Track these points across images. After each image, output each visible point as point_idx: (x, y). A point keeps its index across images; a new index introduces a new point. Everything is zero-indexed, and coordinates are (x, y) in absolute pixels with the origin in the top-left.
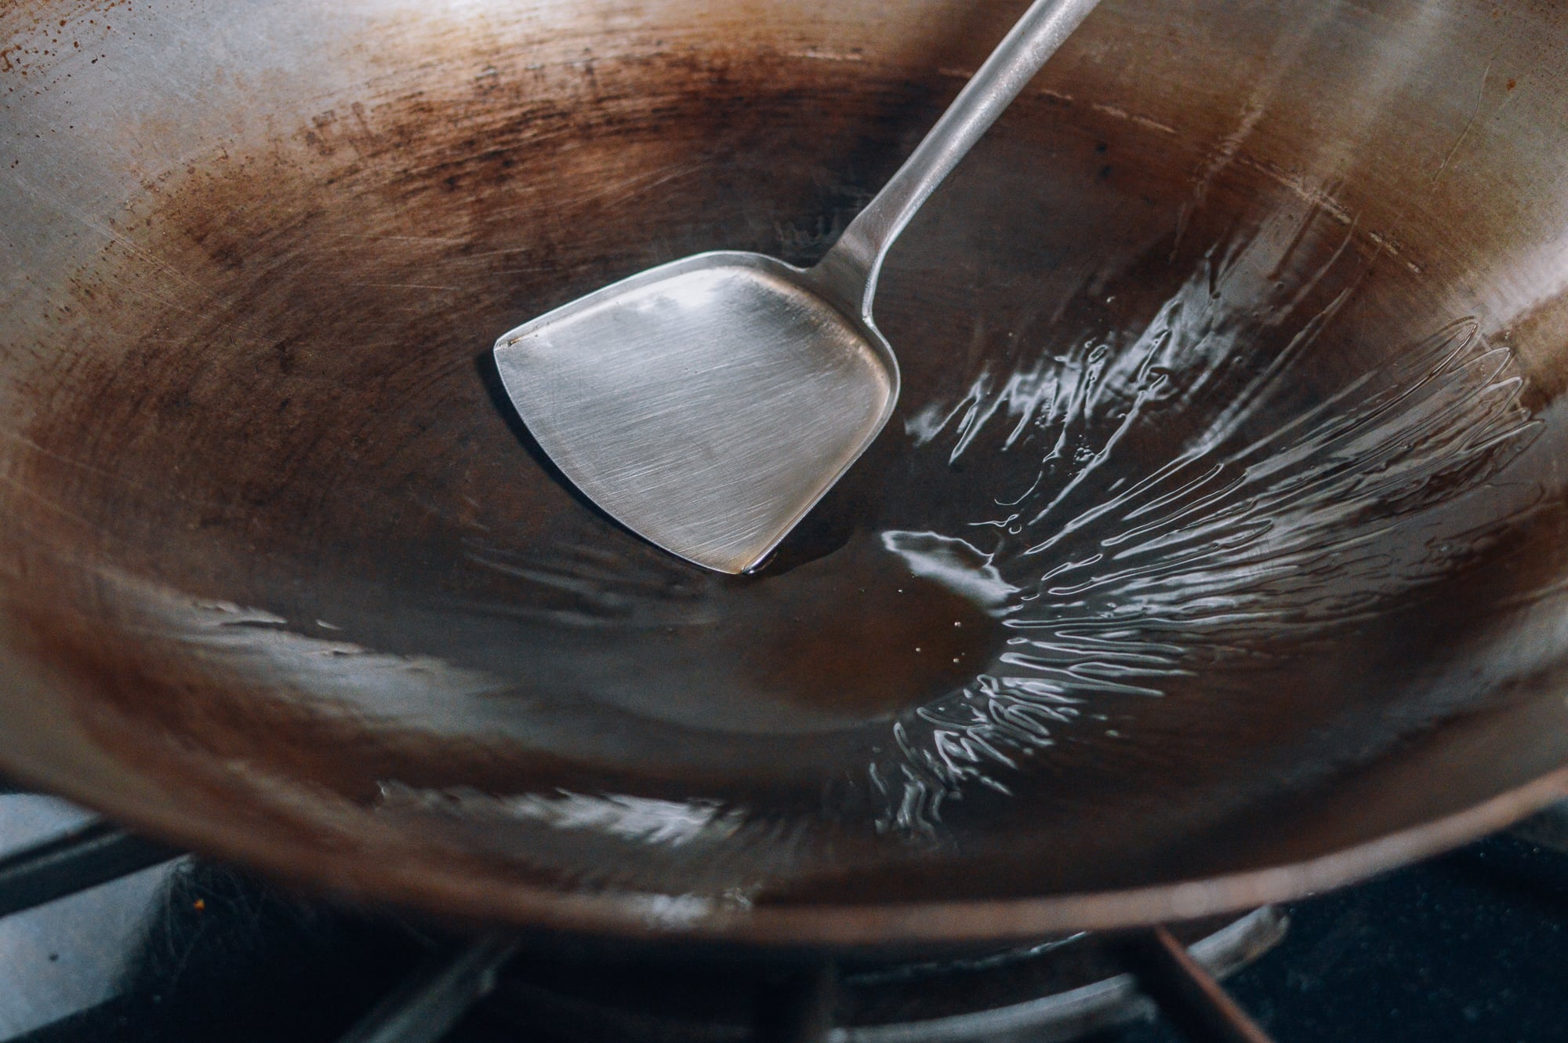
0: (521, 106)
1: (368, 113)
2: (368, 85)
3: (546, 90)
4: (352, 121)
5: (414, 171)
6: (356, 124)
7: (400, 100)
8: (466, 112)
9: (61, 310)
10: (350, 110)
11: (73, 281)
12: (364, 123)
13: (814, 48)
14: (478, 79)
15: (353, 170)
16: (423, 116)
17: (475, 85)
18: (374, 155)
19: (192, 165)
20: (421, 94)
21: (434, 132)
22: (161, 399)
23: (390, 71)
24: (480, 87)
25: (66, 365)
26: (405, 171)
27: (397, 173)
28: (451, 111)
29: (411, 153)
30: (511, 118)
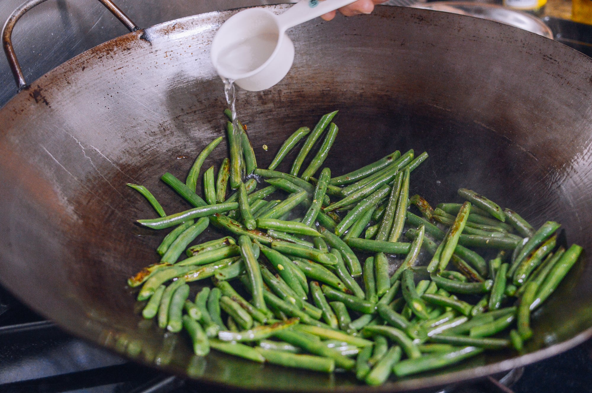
0: (334, 102)
1: (283, 94)
2: (286, 85)
3: (344, 99)
4: (276, 95)
5: (290, 115)
6: (277, 97)
7: (295, 92)
8: (315, 100)
9: (152, 132)
10: (277, 92)
11: (160, 124)
12: (280, 97)
13: (437, 104)
14: (323, 90)
15: (271, 111)
16: (301, 98)
17: (321, 92)
18: (279, 108)
19: (217, 98)
20: (303, 91)
21: (302, 104)
22: (171, 166)
23: (295, 82)
24: (323, 93)
25: (145, 148)
26: (288, 115)
27: (285, 115)
28: (310, 99)
29: (292, 109)
30: (329, 105)
